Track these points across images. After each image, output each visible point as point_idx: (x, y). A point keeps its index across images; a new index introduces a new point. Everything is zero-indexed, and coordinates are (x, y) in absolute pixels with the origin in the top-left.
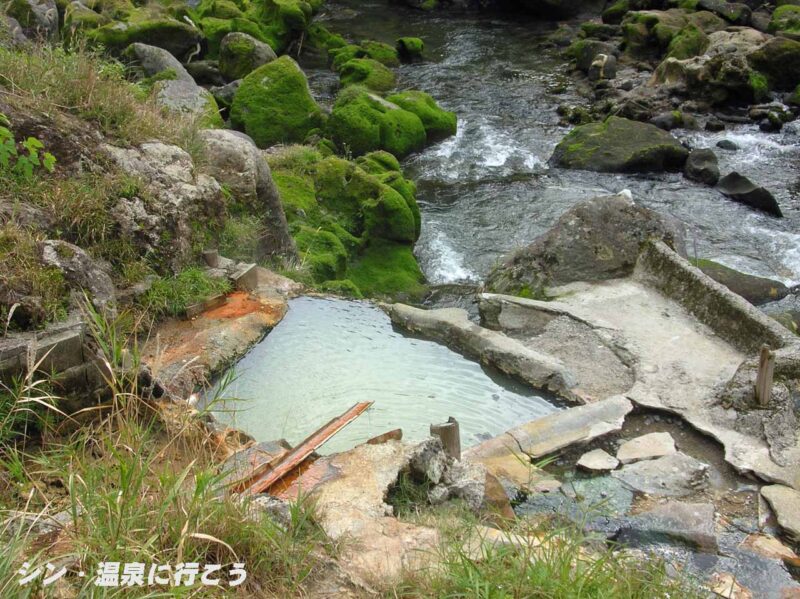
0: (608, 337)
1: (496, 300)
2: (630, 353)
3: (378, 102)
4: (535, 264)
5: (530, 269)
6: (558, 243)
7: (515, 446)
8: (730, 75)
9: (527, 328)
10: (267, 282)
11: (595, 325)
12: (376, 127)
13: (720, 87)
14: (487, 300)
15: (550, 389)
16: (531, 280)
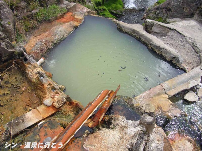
0: (190, 41)
1: (152, 22)
2: (198, 49)
4: (164, 10)
5: (162, 12)
6: (172, 4)
7: (163, 91)
9: (161, 32)
10: (80, 9)
11: (185, 36)
14: (149, 22)
15: (173, 62)
16: (162, 15)
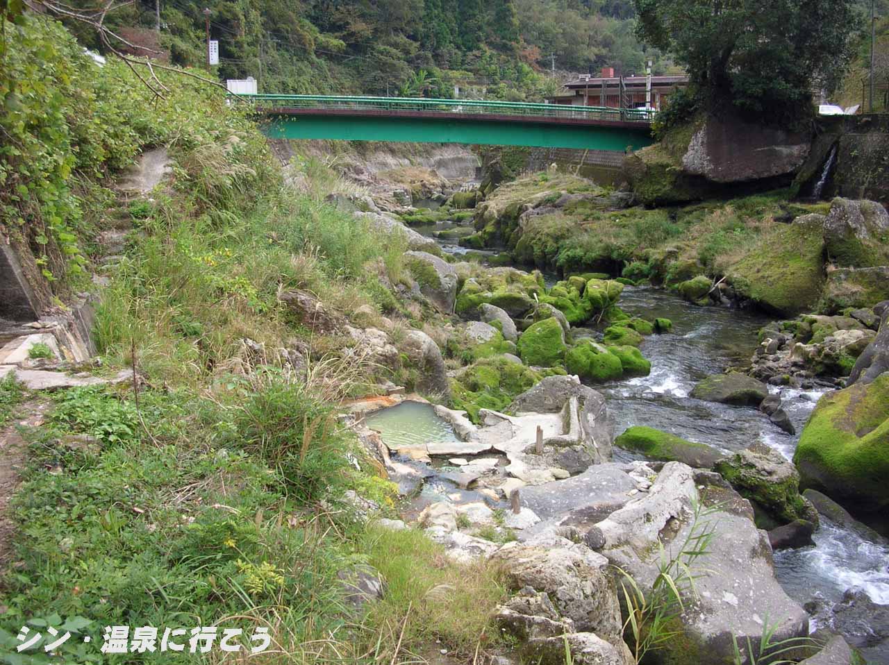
3: (596, 348)
8: (827, 356)
12: (589, 361)
13: (821, 363)
